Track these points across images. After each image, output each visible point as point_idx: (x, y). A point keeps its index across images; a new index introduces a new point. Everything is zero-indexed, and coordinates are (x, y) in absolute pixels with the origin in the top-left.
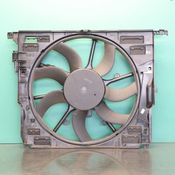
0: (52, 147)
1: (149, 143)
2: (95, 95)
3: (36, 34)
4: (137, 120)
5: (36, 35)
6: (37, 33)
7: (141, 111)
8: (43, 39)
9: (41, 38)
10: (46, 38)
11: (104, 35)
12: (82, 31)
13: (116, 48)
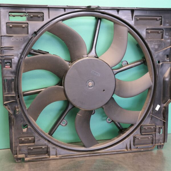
0: (51, 157)
1: (163, 144)
2: (104, 90)
3: (24, 9)
4: (151, 118)
5: (24, 11)
6: (26, 8)
7: (155, 108)
8: (34, 16)
9: (32, 16)
10: (39, 16)
11: (114, 13)
12: (89, 7)
13: (128, 30)
